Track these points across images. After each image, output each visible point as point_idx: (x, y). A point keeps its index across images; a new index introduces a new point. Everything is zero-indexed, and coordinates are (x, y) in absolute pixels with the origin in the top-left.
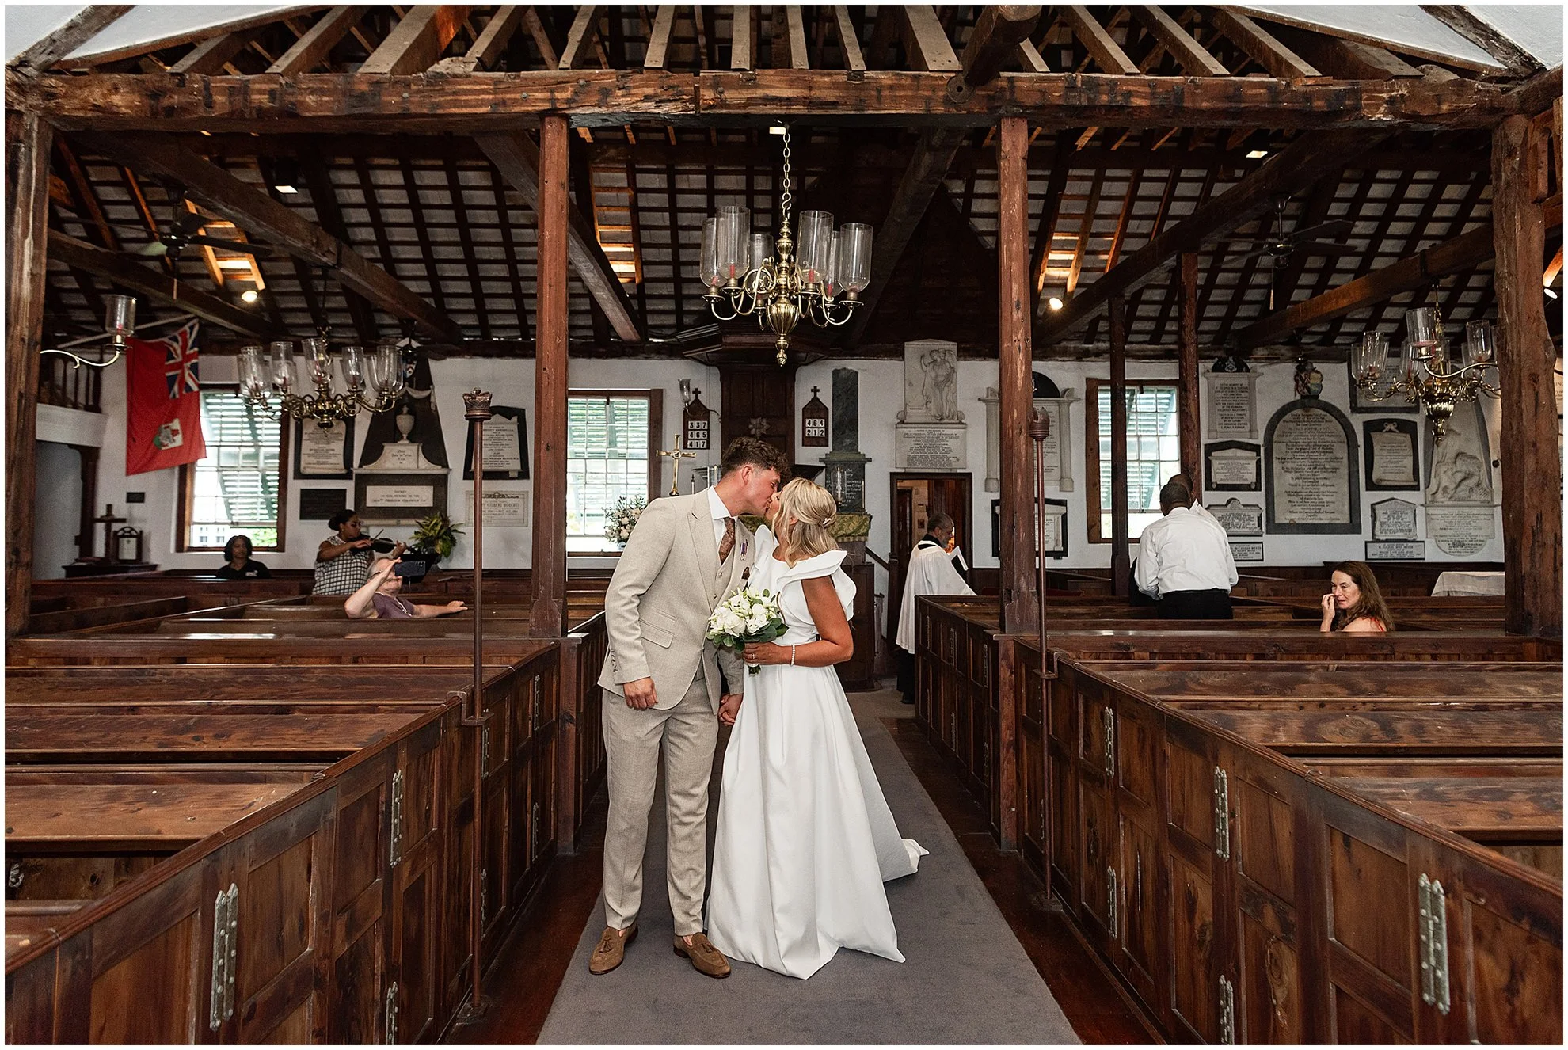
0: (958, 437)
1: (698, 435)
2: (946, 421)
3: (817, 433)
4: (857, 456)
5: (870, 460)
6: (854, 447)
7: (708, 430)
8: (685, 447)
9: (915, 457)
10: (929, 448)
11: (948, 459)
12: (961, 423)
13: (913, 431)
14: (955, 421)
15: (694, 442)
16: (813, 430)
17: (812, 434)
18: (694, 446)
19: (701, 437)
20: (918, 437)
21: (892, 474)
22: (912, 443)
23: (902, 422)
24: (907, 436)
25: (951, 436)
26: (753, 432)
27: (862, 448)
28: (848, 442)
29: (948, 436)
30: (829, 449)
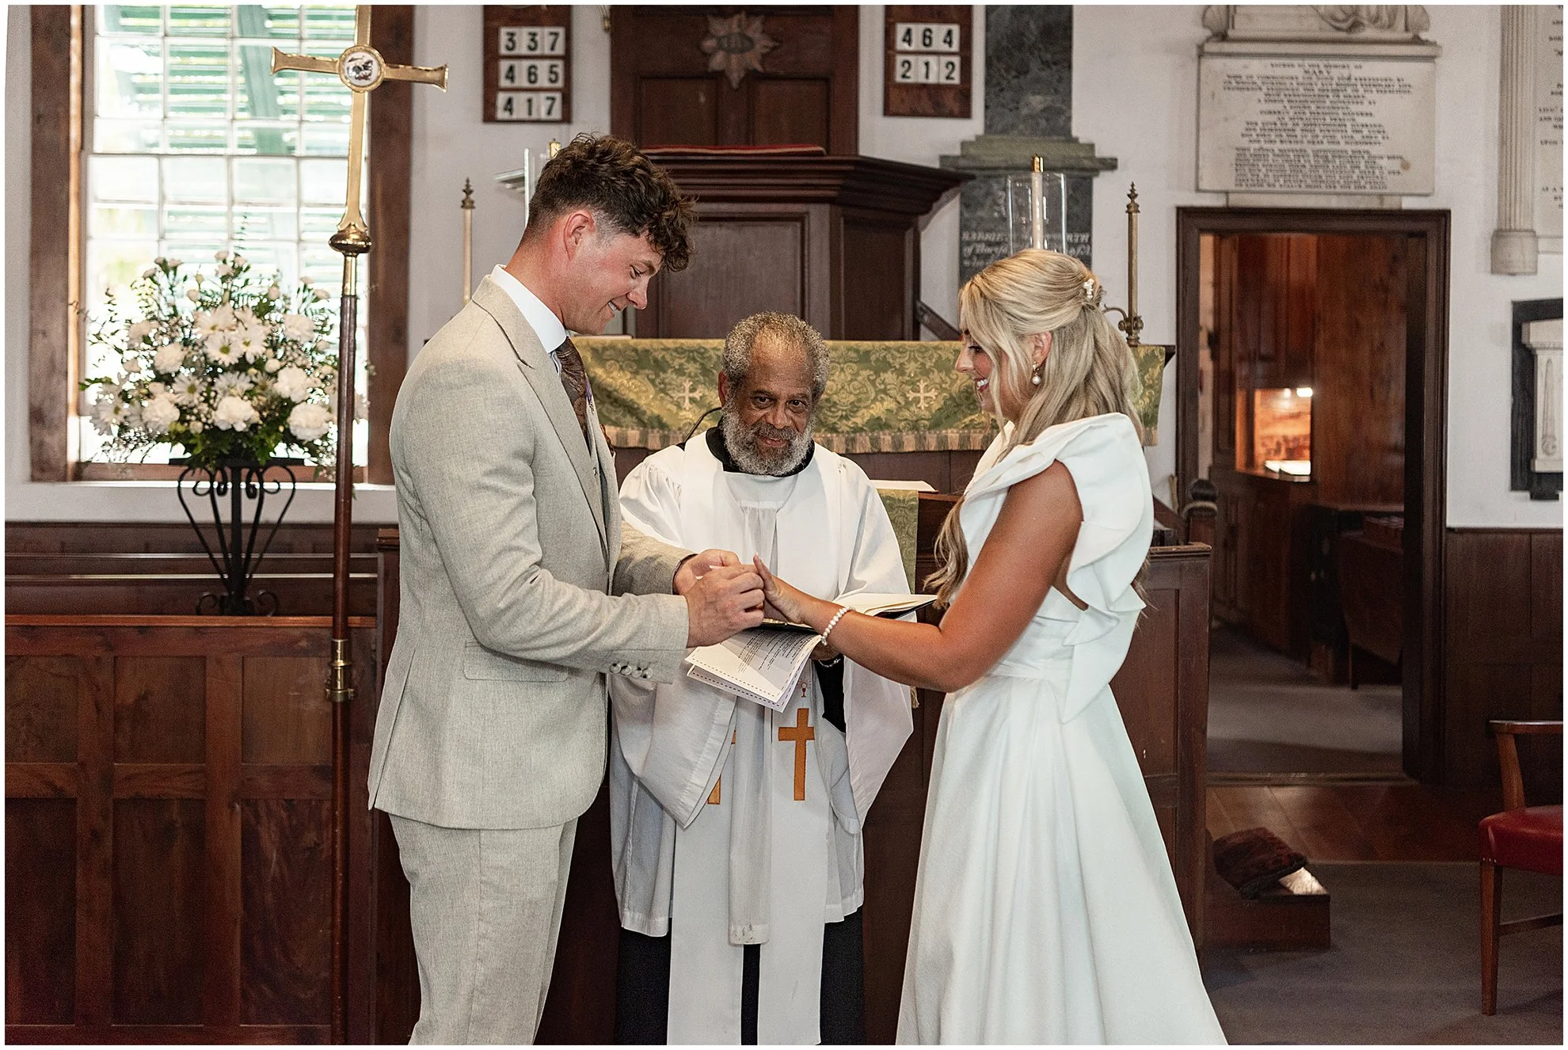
0: (1405, 89)
1: (532, 73)
2: (1369, 33)
3: (938, 72)
4: (1069, 151)
5: (1111, 165)
6: (1057, 120)
7: (567, 58)
8: (489, 117)
9: (1260, 155)
10: (1308, 127)
11: (1372, 160)
12: (1417, 41)
13: (1257, 68)
14: (1399, 33)
15: (520, 99)
16: (918, 62)
17: (917, 76)
18: (520, 112)
19: (543, 81)
20: (1274, 89)
21: (1187, 216)
22: (1252, 107)
23: (1223, 37)
24: (1237, 83)
25: (1384, 86)
26: (717, 62)
27: (1082, 127)
28: (1037, 102)
29: (1372, 84)
30: (973, 127)
